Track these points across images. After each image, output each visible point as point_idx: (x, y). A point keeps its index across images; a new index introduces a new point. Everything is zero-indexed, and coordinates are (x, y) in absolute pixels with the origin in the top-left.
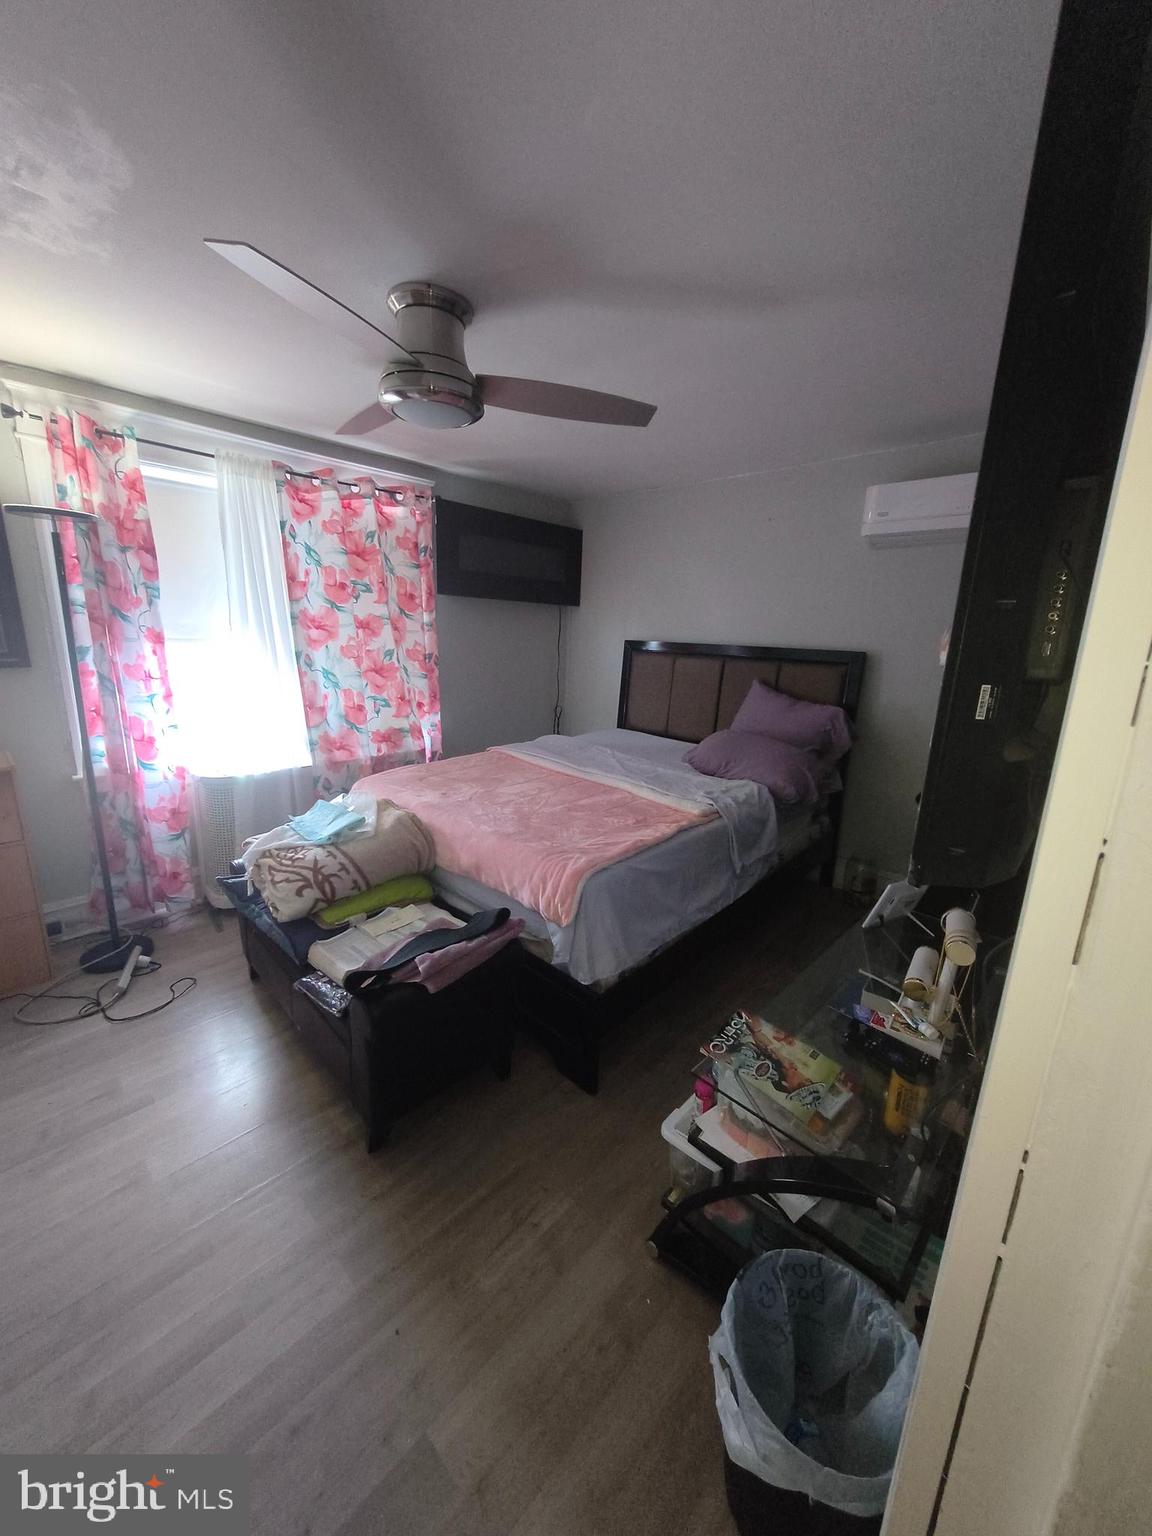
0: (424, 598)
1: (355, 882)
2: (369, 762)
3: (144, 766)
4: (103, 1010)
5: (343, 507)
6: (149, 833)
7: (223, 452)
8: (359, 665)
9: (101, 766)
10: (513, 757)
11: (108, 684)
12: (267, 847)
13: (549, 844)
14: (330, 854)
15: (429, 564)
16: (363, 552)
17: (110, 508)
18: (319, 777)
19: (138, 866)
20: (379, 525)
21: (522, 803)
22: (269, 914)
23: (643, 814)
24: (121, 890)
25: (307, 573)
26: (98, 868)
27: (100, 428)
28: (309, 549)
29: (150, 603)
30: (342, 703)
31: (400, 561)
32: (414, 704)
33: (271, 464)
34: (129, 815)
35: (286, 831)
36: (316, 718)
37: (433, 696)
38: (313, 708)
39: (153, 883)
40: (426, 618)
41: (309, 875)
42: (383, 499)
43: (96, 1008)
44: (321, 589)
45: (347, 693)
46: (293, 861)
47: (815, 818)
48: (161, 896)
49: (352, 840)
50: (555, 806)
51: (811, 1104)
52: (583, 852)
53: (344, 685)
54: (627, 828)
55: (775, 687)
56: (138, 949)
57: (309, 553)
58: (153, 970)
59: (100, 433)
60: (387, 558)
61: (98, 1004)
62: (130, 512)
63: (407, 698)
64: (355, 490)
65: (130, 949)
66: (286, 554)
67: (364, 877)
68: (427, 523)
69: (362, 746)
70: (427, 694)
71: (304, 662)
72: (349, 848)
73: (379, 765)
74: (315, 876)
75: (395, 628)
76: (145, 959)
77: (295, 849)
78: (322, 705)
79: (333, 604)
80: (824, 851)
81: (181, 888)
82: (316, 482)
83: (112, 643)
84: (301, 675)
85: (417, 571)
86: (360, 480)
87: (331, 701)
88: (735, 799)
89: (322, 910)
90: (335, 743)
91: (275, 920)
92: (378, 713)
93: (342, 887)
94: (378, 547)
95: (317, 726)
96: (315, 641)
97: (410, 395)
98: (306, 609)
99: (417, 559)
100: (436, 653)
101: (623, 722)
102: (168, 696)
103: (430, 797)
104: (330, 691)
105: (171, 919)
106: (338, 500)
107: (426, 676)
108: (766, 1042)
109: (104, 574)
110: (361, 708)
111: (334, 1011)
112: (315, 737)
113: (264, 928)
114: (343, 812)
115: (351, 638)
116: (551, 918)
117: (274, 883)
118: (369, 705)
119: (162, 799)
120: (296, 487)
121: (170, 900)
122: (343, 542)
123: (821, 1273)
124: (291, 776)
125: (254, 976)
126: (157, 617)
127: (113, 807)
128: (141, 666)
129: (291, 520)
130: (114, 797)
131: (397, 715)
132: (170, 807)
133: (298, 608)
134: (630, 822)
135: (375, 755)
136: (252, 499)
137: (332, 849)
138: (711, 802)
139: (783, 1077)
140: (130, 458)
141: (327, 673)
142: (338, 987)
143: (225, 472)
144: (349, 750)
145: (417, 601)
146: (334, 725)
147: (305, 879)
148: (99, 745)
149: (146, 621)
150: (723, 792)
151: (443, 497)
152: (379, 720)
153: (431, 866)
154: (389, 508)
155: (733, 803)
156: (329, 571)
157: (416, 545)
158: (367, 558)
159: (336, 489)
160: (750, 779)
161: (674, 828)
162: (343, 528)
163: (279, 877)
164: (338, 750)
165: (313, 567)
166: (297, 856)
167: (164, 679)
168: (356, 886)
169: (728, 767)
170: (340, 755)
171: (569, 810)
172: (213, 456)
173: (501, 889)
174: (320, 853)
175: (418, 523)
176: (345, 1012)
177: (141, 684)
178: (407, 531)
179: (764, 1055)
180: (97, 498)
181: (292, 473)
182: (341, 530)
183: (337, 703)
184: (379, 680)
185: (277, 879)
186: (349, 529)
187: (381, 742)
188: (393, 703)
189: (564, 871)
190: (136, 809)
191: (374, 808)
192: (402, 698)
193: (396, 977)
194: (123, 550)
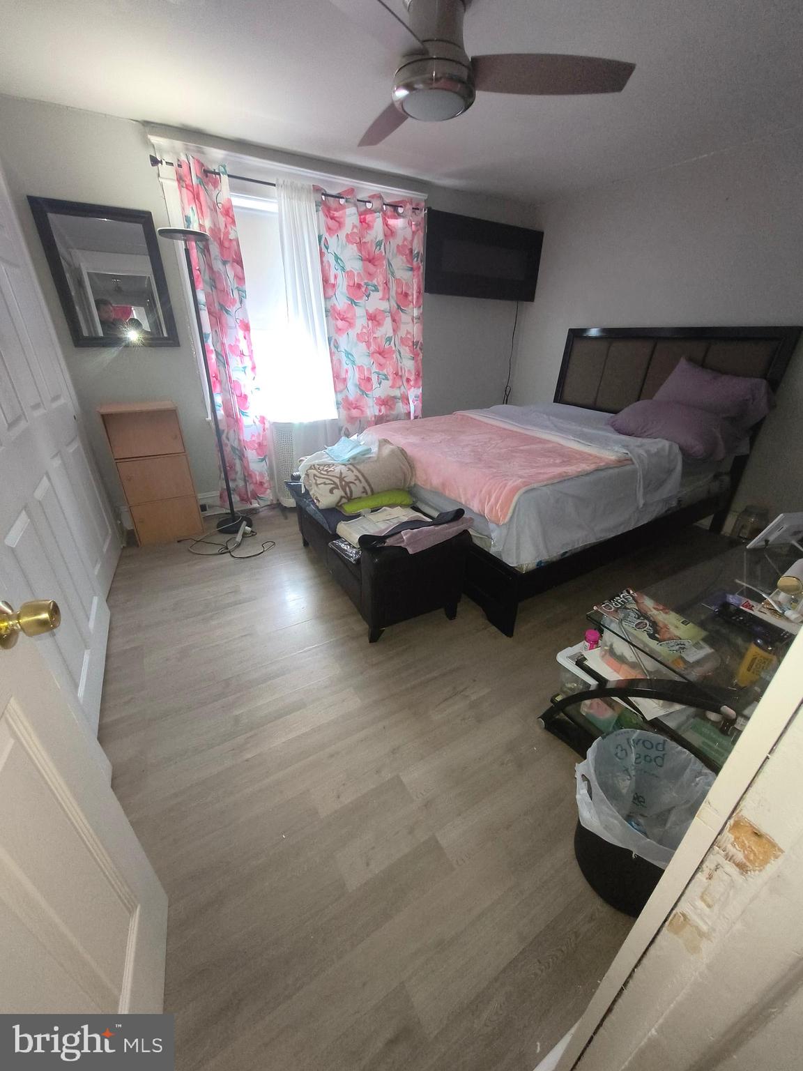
0: (415, 296)
1: (364, 488)
2: (373, 419)
3: (243, 413)
4: (230, 552)
5: (361, 222)
6: (247, 457)
7: (281, 182)
8: (368, 346)
9: (221, 413)
10: (471, 418)
11: (221, 358)
12: (313, 463)
13: (495, 470)
14: (349, 469)
15: (419, 268)
16: (373, 259)
17: (215, 230)
18: (342, 427)
19: (242, 476)
20: (385, 235)
21: (477, 446)
22: (314, 504)
23: (568, 457)
24: (234, 490)
25: (336, 277)
26: (223, 476)
27: (206, 168)
28: (337, 258)
29: (241, 302)
30: (357, 376)
31: (399, 263)
32: (404, 380)
33: (312, 188)
34: (236, 444)
35: (323, 455)
36: (341, 386)
37: (418, 375)
38: (338, 378)
39: (251, 487)
40: (416, 313)
41: (337, 481)
42: (389, 213)
43: (226, 551)
44: (345, 287)
45: (361, 368)
46: (328, 472)
47: (716, 477)
48: (255, 497)
49: (363, 461)
50: (501, 449)
51: (677, 651)
52: (521, 477)
53: (358, 362)
54: (555, 465)
55: (702, 363)
56: (245, 523)
57: (337, 262)
58: (253, 535)
59: (207, 172)
60: (390, 264)
61: (227, 549)
62: (227, 234)
63: (400, 374)
64: (369, 206)
65: (241, 522)
66: (322, 262)
67: (370, 485)
68: (420, 231)
69: (369, 407)
70: (413, 372)
71: (333, 344)
72: (360, 467)
73: (380, 420)
74: (341, 483)
75: (394, 320)
76: (248, 529)
77: (329, 465)
78: (344, 377)
79: (352, 301)
80: (719, 504)
81: (265, 492)
82: (342, 201)
83: (222, 330)
84: (332, 354)
85: (410, 273)
86: (373, 197)
87: (350, 374)
88: (647, 452)
89: (344, 504)
90: (352, 404)
91: (317, 507)
92: (380, 384)
93: (357, 490)
94: (384, 254)
95: (341, 392)
96: (340, 330)
97: (416, 86)
98: (334, 305)
99: (412, 264)
100: (421, 340)
101: (559, 398)
102: (254, 368)
103: (413, 439)
104: (350, 367)
105: (261, 510)
106: (357, 215)
107: (413, 359)
108: (647, 610)
109: (215, 281)
110: (369, 380)
111: (352, 560)
112: (340, 399)
113: (312, 513)
114: (357, 444)
115: (364, 327)
116: (493, 519)
117: (317, 485)
118: (374, 378)
119: (253, 436)
120: (328, 204)
121: (259, 498)
122: (360, 250)
123: (664, 749)
124: (325, 425)
125: (306, 544)
126: (245, 313)
127: (228, 439)
128: (238, 346)
129: (326, 235)
130: (228, 433)
131: (392, 387)
132: (257, 441)
133: (330, 303)
134: (558, 461)
135: (377, 414)
136: (300, 218)
137: (351, 467)
138: (627, 452)
139: (656, 631)
140: (225, 191)
141: (348, 354)
142: (354, 547)
143: (282, 195)
144: (361, 410)
145: (410, 298)
146: (352, 392)
147: (335, 483)
148: (218, 399)
149: (240, 315)
150: (639, 446)
151: (433, 208)
152: (381, 390)
153: (413, 483)
154: (393, 220)
155: (645, 455)
156: (350, 275)
157: (411, 251)
158: (376, 264)
159: (356, 206)
160: (663, 438)
161: (593, 467)
162: (360, 239)
163: (319, 481)
164: (354, 409)
165: (339, 272)
166: (329, 470)
167: (251, 357)
168: (365, 492)
169: (645, 429)
170: (355, 413)
171: (512, 451)
172: (274, 185)
173: (459, 500)
174: (344, 469)
175: (413, 232)
176: (358, 561)
177: (238, 358)
178: (405, 239)
179: (644, 616)
180: (208, 224)
181: (326, 195)
182: (358, 241)
183: (354, 376)
184: (382, 360)
185: (318, 482)
186: (364, 240)
187: (382, 405)
188: (390, 377)
189: (504, 488)
190: (239, 440)
191: (377, 444)
192: (397, 374)
193: (389, 542)
194: (225, 263)
